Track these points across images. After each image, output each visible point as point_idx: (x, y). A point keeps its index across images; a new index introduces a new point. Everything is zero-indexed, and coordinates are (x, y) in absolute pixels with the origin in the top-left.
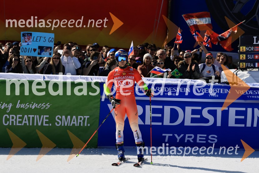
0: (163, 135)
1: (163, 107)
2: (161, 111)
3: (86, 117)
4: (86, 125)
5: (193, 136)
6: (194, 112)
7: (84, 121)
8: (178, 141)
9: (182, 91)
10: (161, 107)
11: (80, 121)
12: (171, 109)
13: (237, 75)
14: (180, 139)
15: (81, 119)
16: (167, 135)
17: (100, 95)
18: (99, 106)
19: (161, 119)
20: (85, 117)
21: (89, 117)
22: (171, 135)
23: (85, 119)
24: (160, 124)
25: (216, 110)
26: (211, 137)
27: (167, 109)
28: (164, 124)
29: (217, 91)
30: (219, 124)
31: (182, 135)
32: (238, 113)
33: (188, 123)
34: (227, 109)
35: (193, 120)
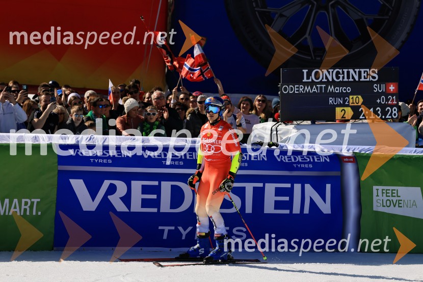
0: (160, 228)
1: (160, 184)
3: (36, 201)
4: (34, 213)
7: (31, 207)
8: (184, 238)
9: (190, 157)
10: (156, 183)
11: (26, 207)
12: (172, 186)
13: (277, 132)
14: (187, 235)
15: (26, 203)
16: (167, 229)
17: (57, 164)
18: (56, 183)
20: (33, 200)
21: (39, 200)
22: (173, 228)
23: (32, 203)
24: (155, 210)
25: (244, 188)
26: (237, 231)
27: (166, 186)
28: (161, 211)
29: (245, 157)
30: (249, 209)
31: (190, 228)
32: (279, 192)
34: (262, 186)
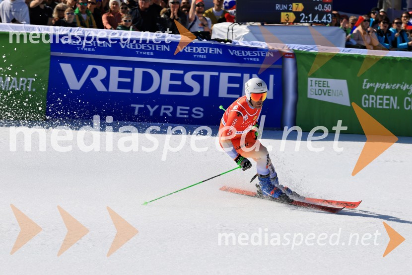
1: (133, 70)
2: (131, 75)
5: (171, 108)
6: (173, 77)
19: (130, 85)
24: (128, 91)
33: (165, 91)
35: (172, 88)
